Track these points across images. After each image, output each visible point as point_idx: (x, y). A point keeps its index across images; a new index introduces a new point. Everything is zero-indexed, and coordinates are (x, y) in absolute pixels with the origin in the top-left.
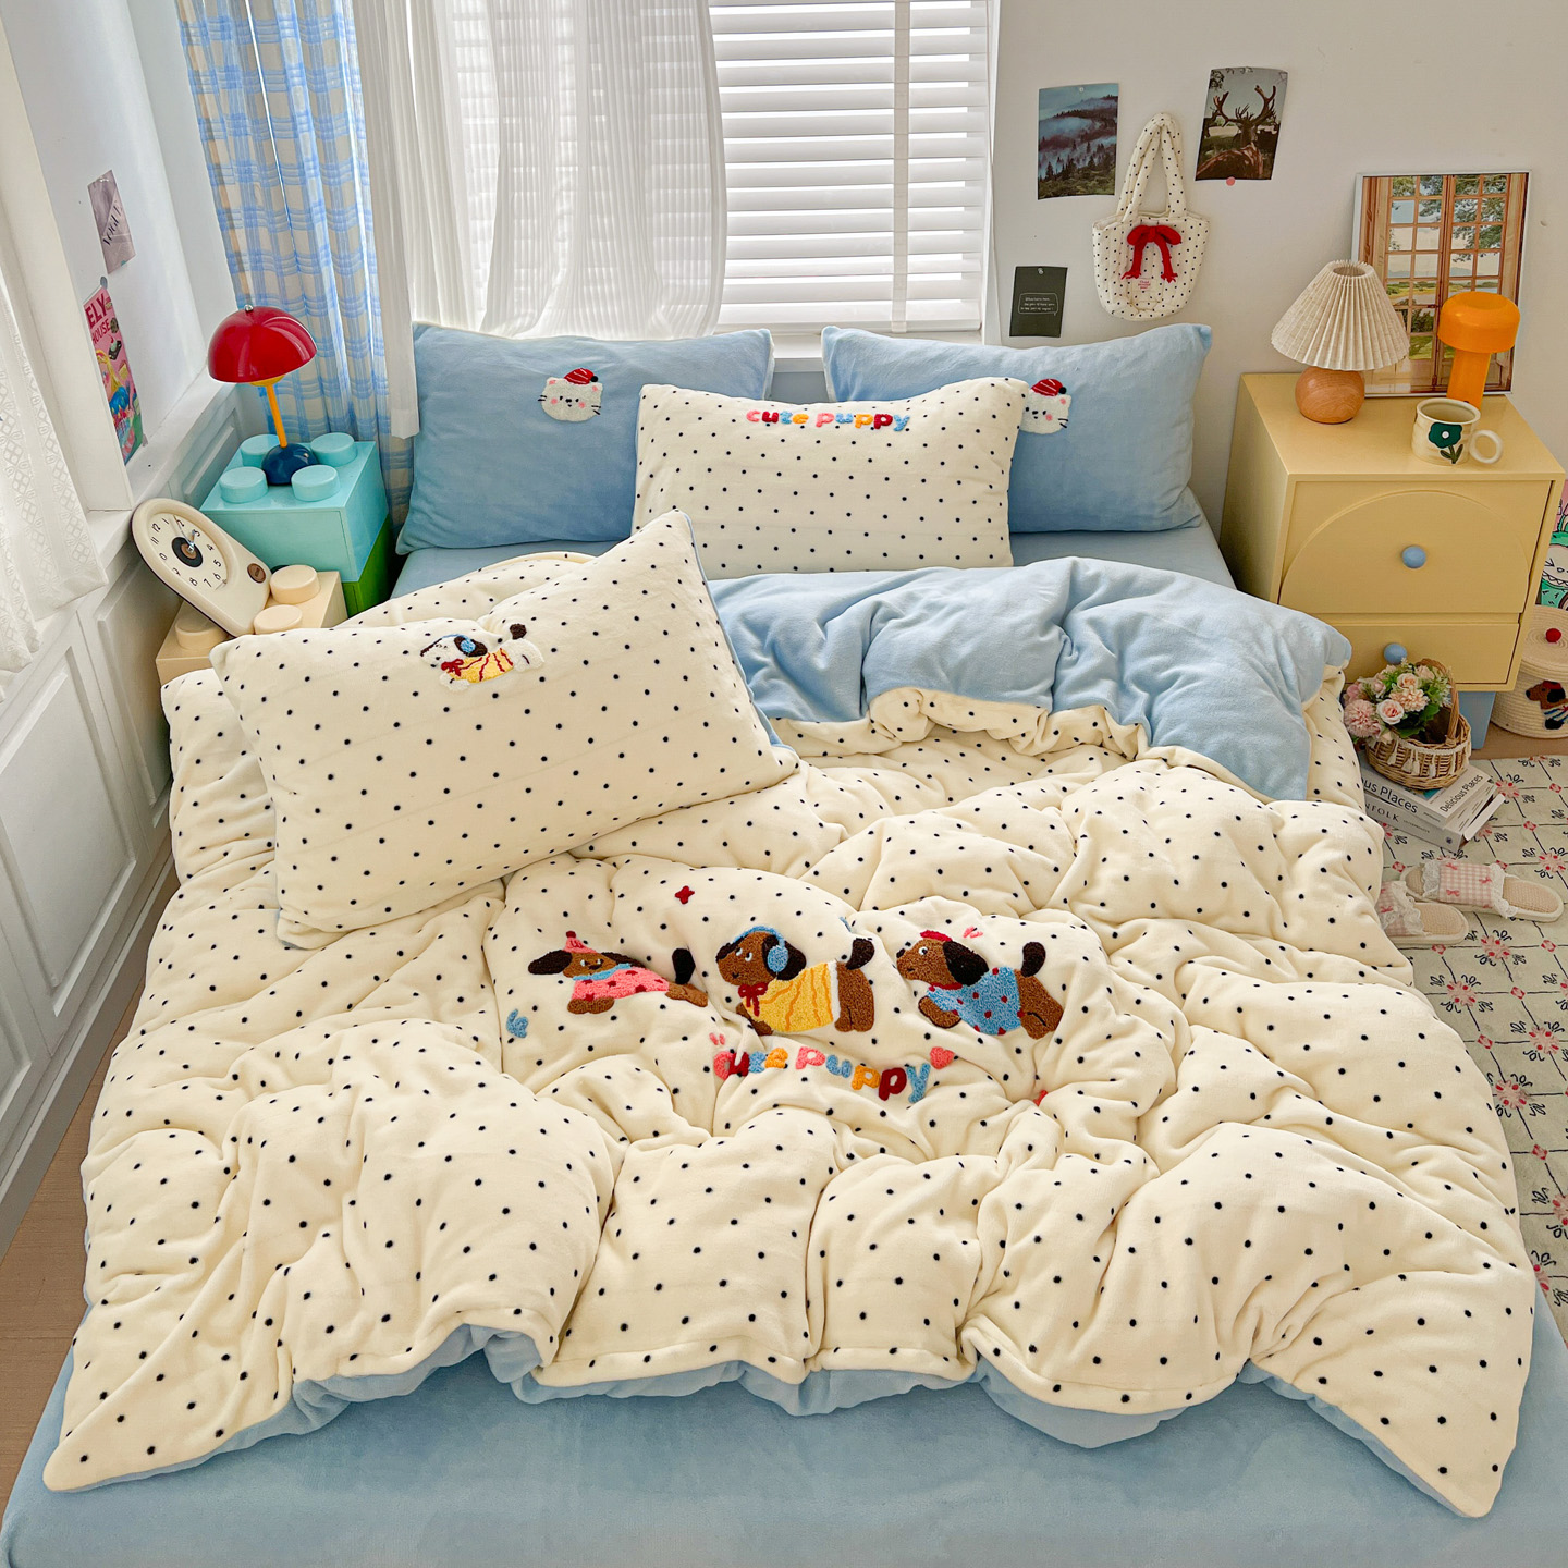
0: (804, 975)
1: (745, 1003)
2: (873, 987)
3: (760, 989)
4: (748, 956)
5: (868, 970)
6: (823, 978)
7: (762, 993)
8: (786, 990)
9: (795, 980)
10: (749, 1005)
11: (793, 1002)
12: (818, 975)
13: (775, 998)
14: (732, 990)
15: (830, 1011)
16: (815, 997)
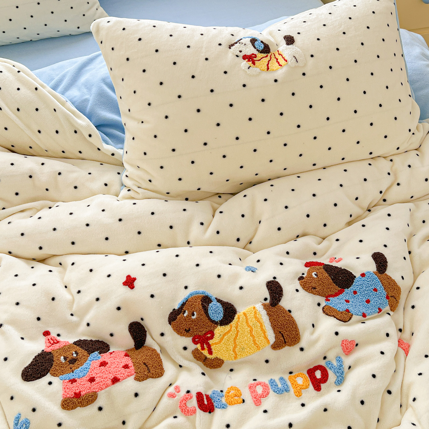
0: (239, 318)
1: (200, 348)
2: (292, 314)
3: (209, 335)
4: (193, 315)
5: (285, 303)
6: (256, 317)
7: (212, 337)
8: (229, 332)
9: (233, 323)
10: (203, 349)
11: (235, 339)
12: (251, 316)
13: (222, 339)
14: (187, 341)
15: (266, 338)
16: (251, 331)
